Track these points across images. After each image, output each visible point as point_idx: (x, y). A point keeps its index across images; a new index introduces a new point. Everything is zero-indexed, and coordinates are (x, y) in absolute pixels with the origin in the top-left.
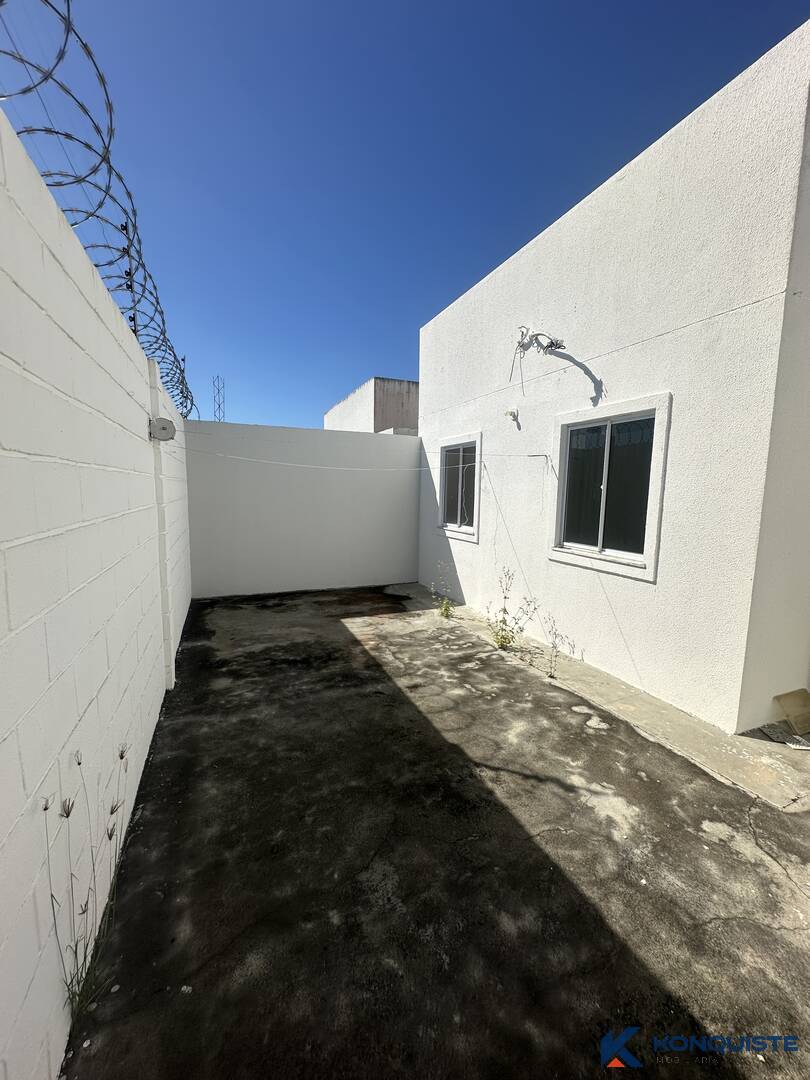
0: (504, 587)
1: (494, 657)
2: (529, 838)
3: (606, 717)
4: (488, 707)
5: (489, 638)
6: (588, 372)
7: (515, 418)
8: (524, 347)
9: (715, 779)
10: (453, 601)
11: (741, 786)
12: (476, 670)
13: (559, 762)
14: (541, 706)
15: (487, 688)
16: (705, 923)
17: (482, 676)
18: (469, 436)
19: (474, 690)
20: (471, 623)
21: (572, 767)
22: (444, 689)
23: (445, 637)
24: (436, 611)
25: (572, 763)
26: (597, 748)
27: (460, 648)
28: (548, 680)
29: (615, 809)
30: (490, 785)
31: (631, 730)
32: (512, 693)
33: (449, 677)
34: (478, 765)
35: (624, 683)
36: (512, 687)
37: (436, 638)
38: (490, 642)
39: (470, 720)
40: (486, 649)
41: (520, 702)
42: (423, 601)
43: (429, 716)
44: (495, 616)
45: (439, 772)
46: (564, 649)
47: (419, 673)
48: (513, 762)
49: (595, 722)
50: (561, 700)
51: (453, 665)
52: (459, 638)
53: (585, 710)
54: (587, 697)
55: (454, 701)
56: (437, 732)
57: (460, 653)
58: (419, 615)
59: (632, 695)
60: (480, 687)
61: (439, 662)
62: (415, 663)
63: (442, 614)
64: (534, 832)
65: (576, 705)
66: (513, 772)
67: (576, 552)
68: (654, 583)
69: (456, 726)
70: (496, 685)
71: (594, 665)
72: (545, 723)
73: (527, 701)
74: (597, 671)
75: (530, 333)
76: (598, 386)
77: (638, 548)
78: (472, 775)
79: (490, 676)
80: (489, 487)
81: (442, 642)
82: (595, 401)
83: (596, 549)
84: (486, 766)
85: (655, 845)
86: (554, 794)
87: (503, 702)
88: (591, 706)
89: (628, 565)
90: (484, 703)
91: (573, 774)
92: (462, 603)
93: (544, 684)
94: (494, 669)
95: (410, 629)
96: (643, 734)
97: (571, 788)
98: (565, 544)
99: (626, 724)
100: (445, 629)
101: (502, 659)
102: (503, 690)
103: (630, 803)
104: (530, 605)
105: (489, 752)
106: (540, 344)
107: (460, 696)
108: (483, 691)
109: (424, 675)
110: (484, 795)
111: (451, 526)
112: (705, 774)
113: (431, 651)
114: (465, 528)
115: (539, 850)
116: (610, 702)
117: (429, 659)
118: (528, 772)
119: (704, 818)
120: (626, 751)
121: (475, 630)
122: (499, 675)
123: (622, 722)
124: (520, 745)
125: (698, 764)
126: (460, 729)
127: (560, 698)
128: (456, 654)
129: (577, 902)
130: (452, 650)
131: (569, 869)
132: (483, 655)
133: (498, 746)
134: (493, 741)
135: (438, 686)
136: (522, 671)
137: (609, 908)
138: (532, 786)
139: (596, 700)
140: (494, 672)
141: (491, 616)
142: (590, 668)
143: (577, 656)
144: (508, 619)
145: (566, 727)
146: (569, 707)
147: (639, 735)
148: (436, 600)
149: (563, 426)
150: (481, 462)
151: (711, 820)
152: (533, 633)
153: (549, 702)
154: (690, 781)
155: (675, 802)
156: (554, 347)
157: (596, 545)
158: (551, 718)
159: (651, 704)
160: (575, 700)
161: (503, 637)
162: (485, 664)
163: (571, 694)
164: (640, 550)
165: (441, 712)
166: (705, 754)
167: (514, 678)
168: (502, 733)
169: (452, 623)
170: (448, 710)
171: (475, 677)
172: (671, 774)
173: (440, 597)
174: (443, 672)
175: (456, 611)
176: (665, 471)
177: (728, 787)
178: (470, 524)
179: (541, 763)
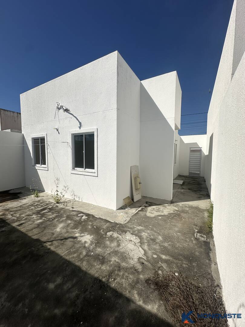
0: (56, 183)
1: (54, 206)
2: (61, 257)
3: (88, 215)
4: (50, 223)
5: (52, 201)
6: (77, 119)
7: (58, 130)
8: (59, 109)
9: (111, 222)
10: (39, 191)
11: (116, 222)
12: (47, 212)
13: (72, 232)
14: (69, 217)
15: (50, 217)
16: (105, 256)
17: (50, 213)
18: (42, 134)
19: (46, 219)
20: (46, 197)
21: (76, 232)
22: (34, 222)
23: (36, 204)
24: (33, 196)
25: (76, 231)
26: (84, 224)
27: (42, 206)
28: (71, 209)
29: (87, 238)
30: (49, 247)
31: (93, 216)
32: (59, 216)
33: (36, 217)
34: (45, 242)
35: (93, 205)
36: (59, 214)
37: (32, 205)
38: (54, 202)
39: (43, 229)
40: (52, 205)
41: (62, 218)
42: (27, 193)
43: (27, 233)
44: (54, 193)
45: (29, 250)
46: (77, 199)
47: (23, 219)
48: (58, 237)
49: (84, 217)
50: (75, 214)
51: (38, 213)
52: (42, 203)
53: (82, 215)
54: (82, 211)
55: (37, 224)
56: (30, 237)
57: (41, 208)
58: (25, 198)
59: (95, 207)
60: (48, 217)
61: (32, 213)
62: (21, 216)
63: (35, 196)
64: (62, 255)
65: (79, 214)
66: (58, 240)
67: (78, 170)
68: (97, 177)
69: (38, 233)
70: (54, 215)
71: (85, 202)
72: (69, 222)
73: (64, 217)
74: (86, 203)
75: (60, 105)
76: (80, 123)
77: (93, 168)
78: (43, 246)
79: (52, 213)
80: (50, 152)
81: (34, 206)
82: (80, 127)
83: (83, 169)
84: (48, 242)
85: (96, 243)
86: (71, 241)
87: (56, 220)
88: (83, 213)
89: (91, 173)
90: (49, 222)
91: (76, 233)
92: (44, 191)
93: (70, 211)
94: (54, 210)
95: (21, 204)
96: (96, 216)
97: (76, 238)
98: (75, 168)
99: (92, 215)
100: (36, 201)
101: (57, 206)
102: (56, 216)
103: (91, 235)
104: (66, 188)
105: (49, 237)
106: (63, 109)
107: (40, 222)
108: (49, 218)
109: (25, 219)
110: (46, 251)
111: (37, 165)
112: (109, 221)
113: (29, 210)
114: (43, 166)
115: (64, 259)
116: (88, 211)
117: (28, 213)
118: (63, 238)
119: (107, 232)
120: (91, 222)
121: (48, 199)
122: (55, 212)
123: (91, 215)
124: (61, 231)
125: (108, 220)
126: (39, 233)
127: (75, 213)
128: (39, 209)
129: (74, 268)
130: (39, 208)
131: (72, 260)
132: (50, 207)
133: (53, 234)
134: (51, 233)
135: (32, 221)
136: (64, 208)
137: (83, 265)
138: (64, 242)
139: (85, 211)
140: (54, 211)
141: (53, 193)
142: (84, 203)
143: (81, 200)
144: (59, 193)
145: (76, 221)
146: (77, 215)
147: (95, 217)
148: (32, 192)
149: (72, 134)
150: (47, 144)
151: (109, 232)
152: (68, 196)
153: (71, 216)
154: (106, 224)
155: (102, 231)
156: (67, 110)
157: (83, 168)
158: (71, 220)
159: (99, 208)
160: (79, 213)
161: (57, 199)
162: (51, 210)
163: (78, 211)
164: (94, 168)
165: (32, 230)
166: (109, 217)
167: (60, 211)
168: (55, 230)
169: (39, 199)
170: (35, 228)
171: (47, 215)
172: (102, 224)
173: (34, 190)
174: (34, 216)
175: (41, 194)
176: (97, 148)
177: (113, 223)
178: (45, 164)
179: (67, 234)
